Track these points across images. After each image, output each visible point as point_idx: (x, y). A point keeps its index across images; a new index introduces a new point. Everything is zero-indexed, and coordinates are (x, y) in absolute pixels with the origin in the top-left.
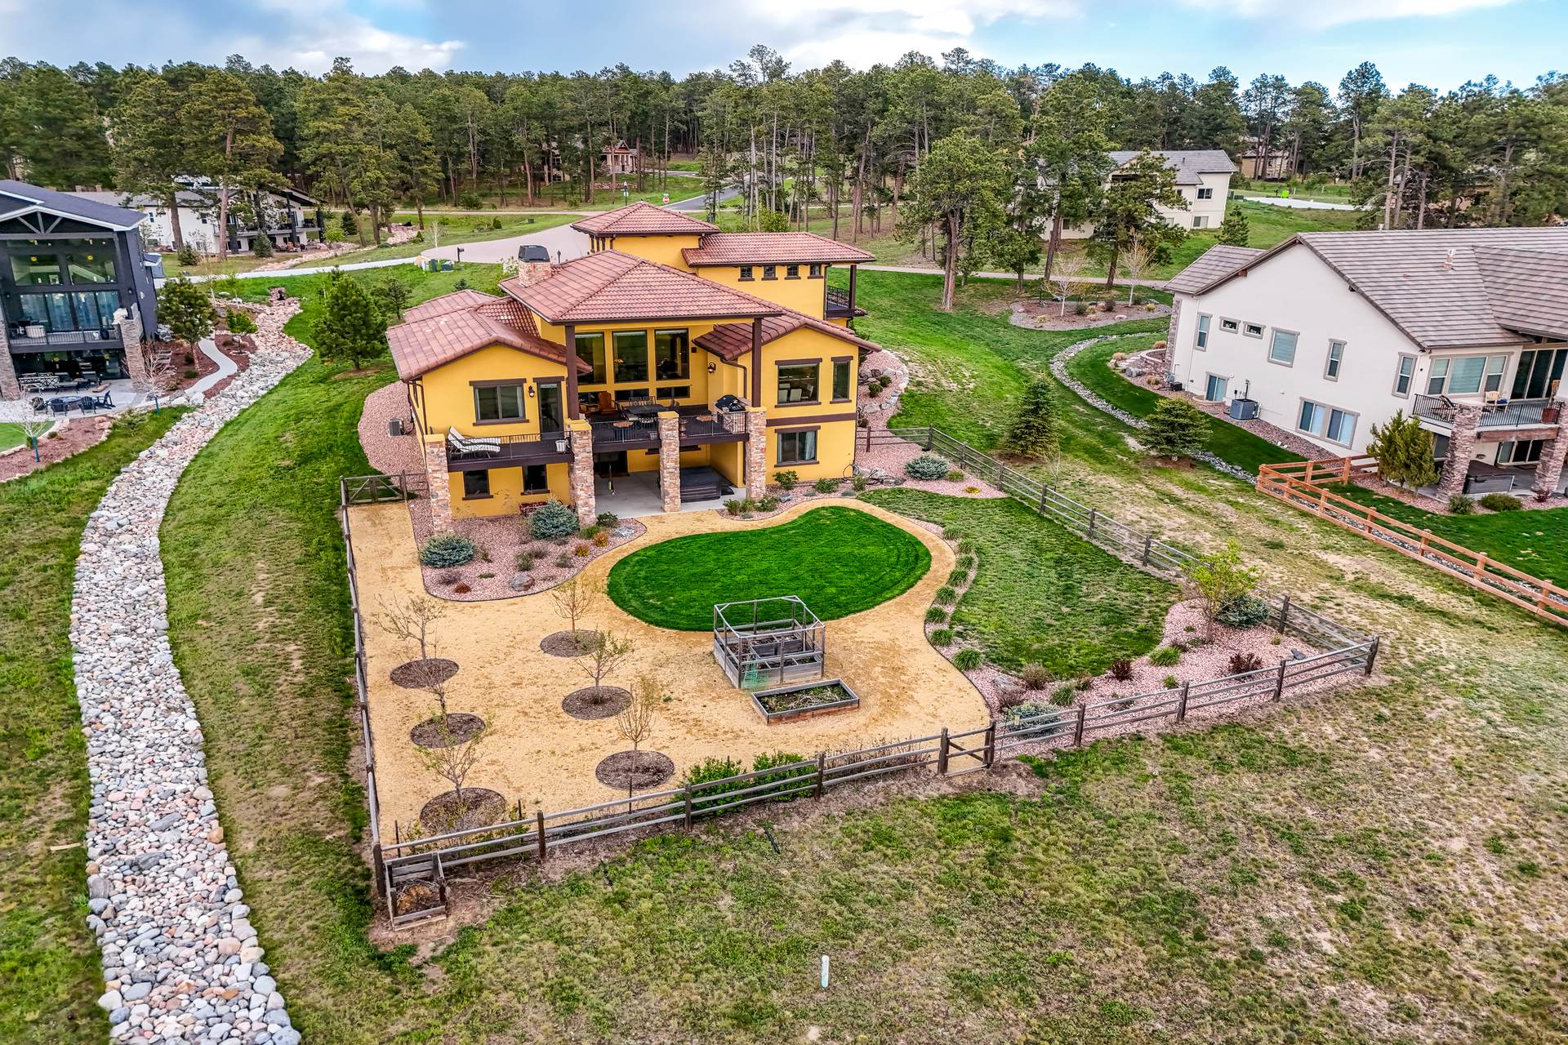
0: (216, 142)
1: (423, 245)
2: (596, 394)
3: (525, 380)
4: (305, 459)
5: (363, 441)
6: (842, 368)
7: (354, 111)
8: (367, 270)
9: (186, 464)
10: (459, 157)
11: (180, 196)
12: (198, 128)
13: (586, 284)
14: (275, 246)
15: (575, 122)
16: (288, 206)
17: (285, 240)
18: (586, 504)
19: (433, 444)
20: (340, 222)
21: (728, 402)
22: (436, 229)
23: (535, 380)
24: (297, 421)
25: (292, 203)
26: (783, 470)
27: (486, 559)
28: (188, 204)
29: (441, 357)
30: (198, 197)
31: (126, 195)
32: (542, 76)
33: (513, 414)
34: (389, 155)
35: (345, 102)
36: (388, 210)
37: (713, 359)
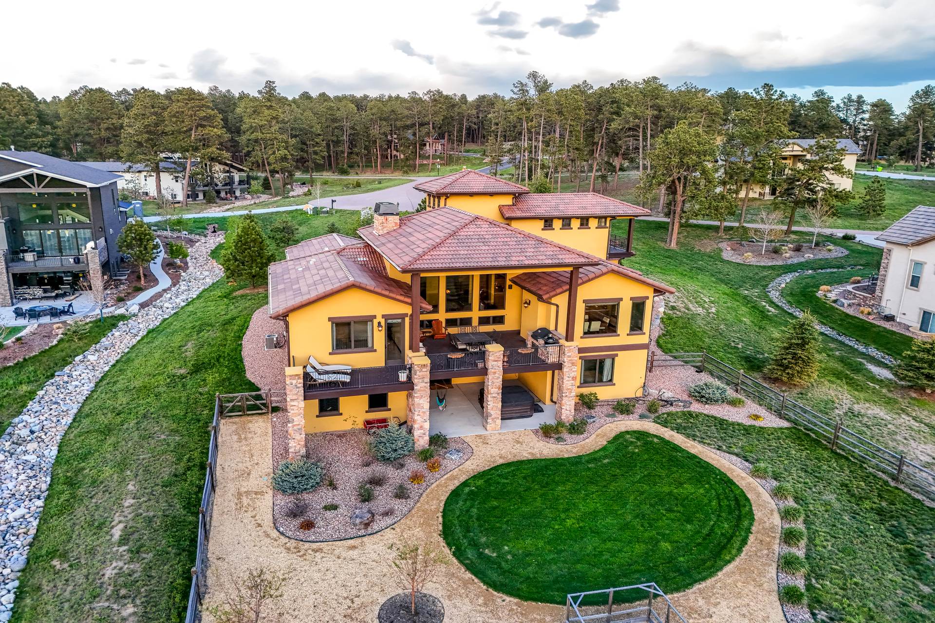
0: (186, 131)
1: (311, 197)
2: (430, 322)
3: (375, 317)
4: (197, 368)
5: (245, 353)
6: (638, 307)
7: (274, 114)
8: (272, 213)
9: (107, 369)
10: (337, 143)
11: (162, 165)
12: (175, 123)
13: (429, 235)
14: (218, 197)
15: (409, 122)
16: (228, 172)
17: (226, 194)
18: (421, 427)
19: (292, 377)
20: (261, 181)
21: (543, 334)
22: (319, 187)
23: (383, 316)
24: (199, 332)
25: (232, 170)
26: (586, 391)
27: (333, 485)
28: (167, 170)
29: (306, 298)
30: (173, 166)
31: (128, 164)
32: (390, 97)
33: (362, 344)
34: (293, 141)
35: (270, 107)
36: (291, 175)
37: (527, 296)
